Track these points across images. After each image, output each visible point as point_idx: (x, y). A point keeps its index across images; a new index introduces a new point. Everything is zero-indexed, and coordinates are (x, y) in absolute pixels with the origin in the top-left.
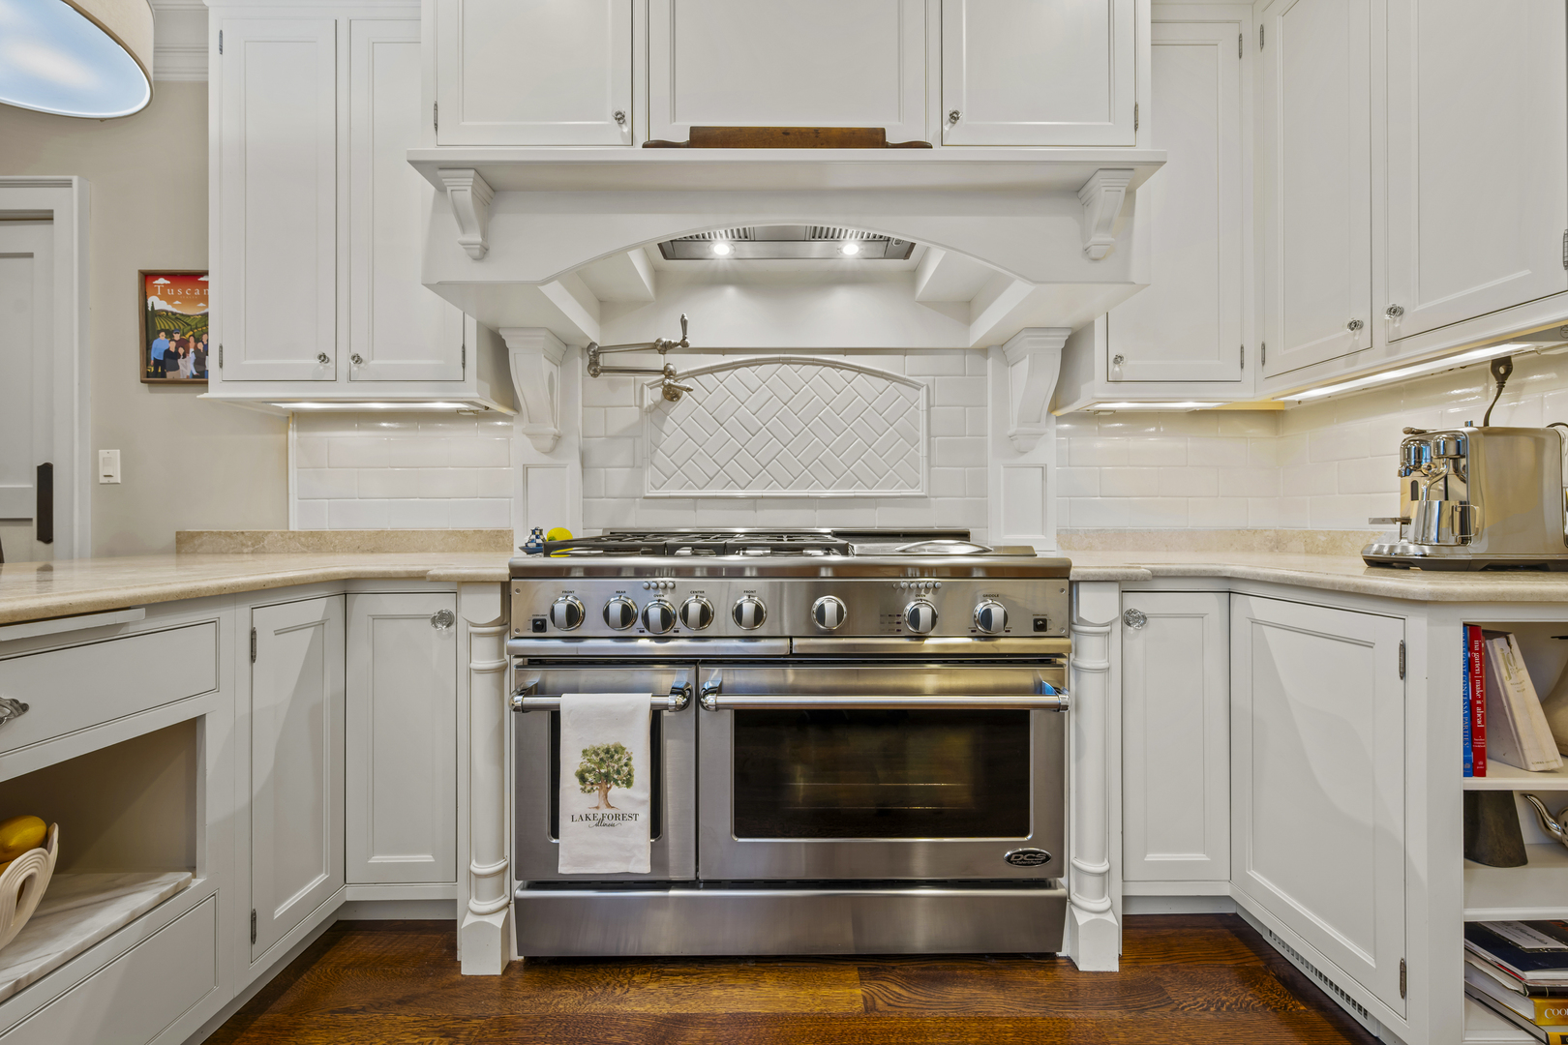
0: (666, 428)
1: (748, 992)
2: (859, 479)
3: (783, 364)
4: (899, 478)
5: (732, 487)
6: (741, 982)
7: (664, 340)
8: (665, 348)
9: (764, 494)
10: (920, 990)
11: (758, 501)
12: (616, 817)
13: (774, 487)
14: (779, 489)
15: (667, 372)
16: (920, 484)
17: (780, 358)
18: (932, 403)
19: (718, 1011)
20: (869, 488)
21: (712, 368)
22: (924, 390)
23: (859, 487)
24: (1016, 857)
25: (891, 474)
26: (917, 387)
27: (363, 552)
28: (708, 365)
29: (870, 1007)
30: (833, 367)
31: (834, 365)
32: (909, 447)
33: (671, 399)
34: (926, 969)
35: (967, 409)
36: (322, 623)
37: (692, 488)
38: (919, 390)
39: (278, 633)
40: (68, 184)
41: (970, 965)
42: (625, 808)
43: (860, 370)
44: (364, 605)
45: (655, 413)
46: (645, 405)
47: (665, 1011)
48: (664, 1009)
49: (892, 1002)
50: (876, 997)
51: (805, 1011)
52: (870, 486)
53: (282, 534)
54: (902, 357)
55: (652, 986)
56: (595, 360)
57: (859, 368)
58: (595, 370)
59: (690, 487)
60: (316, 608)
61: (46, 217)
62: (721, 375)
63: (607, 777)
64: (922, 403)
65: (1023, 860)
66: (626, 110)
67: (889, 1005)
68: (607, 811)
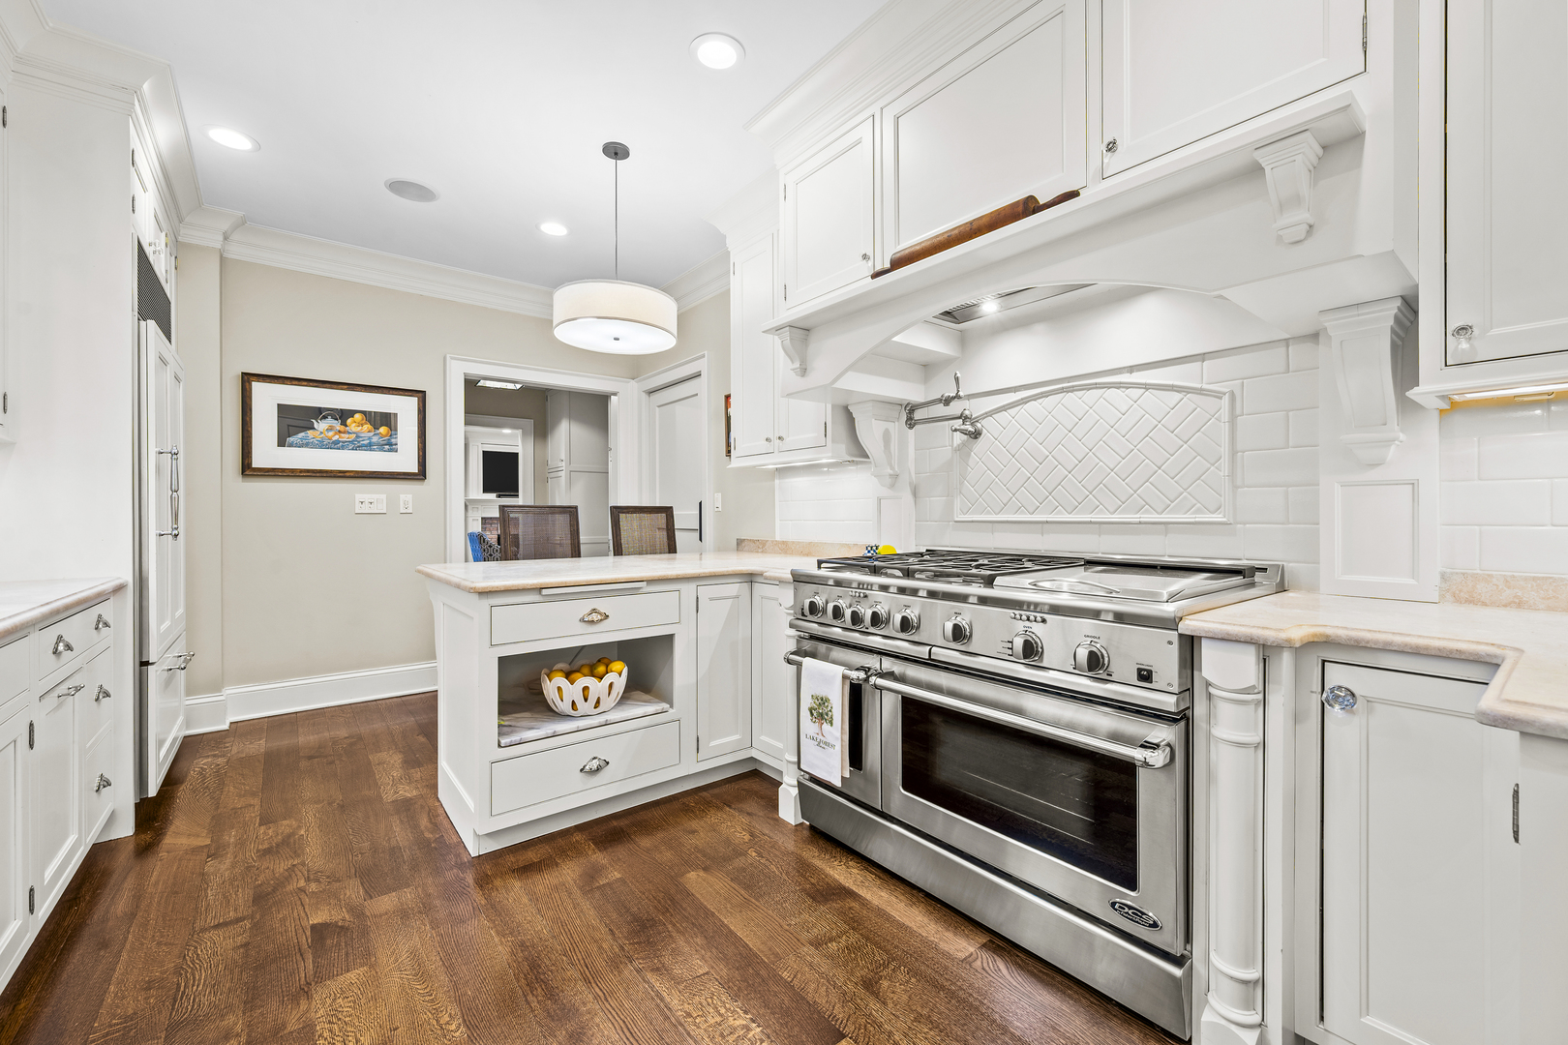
0: (971, 462)
1: (902, 905)
2: (1147, 504)
3: (1068, 392)
4: (1195, 502)
5: (1023, 513)
6: (902, 897)
7: (946, 395)
8: (947, 401)
9: (1048, 519)
10: (1019, 978)
11: (1046, 526)
12: (826, 743)
13: (1060, 513)
14: (1063, 514)
15: (964, 418)
16: (1222, 508)
17: (1063, 388)
18: (1238, 411)
19: (874, 902)
20: (1158, 513)
21: (1004, 406)
22: (1226, 398)
23: (1147, 512)
24: (1120, 907)
25: (1185, 497)
26: (1219, 395)
27: (804, 555)
28: (1002, 404)
29: (967, 961)
30: (1118, 388)
31: (1118, 386)
32: (1209, 465)
33: (976, 438)
34: (1043, 972)
35: (1291, 413)
36: (737, 597)
37: (990, 513)
38: (1221, 398)
39: (711, 599)
40: (703, 356)
41: (1087, 996)
42: (829, 739)
43: (1147, 387)
44: (760, 589)
45: (962, 451)
46: (955, 445)
47: (847, 885)
48: (848, 883)
49: (987, 969)
50: (980, 959)
51: (923, 934)
52: (1159, 510)
53: (772, 541)
54: (1199, 363)
55: (855, 871)
56: (910, 413)
57: (1146, 384)
58: (910, 424)
59: (989, 513)
60: (733, 588)
61: (698, 375)
62: (1012, 411)
63: (821, 715)
64: (1225, 414)
65: (1127, 913)
66: (870, 253)
67: (983, 969)
68: (822, 738)
